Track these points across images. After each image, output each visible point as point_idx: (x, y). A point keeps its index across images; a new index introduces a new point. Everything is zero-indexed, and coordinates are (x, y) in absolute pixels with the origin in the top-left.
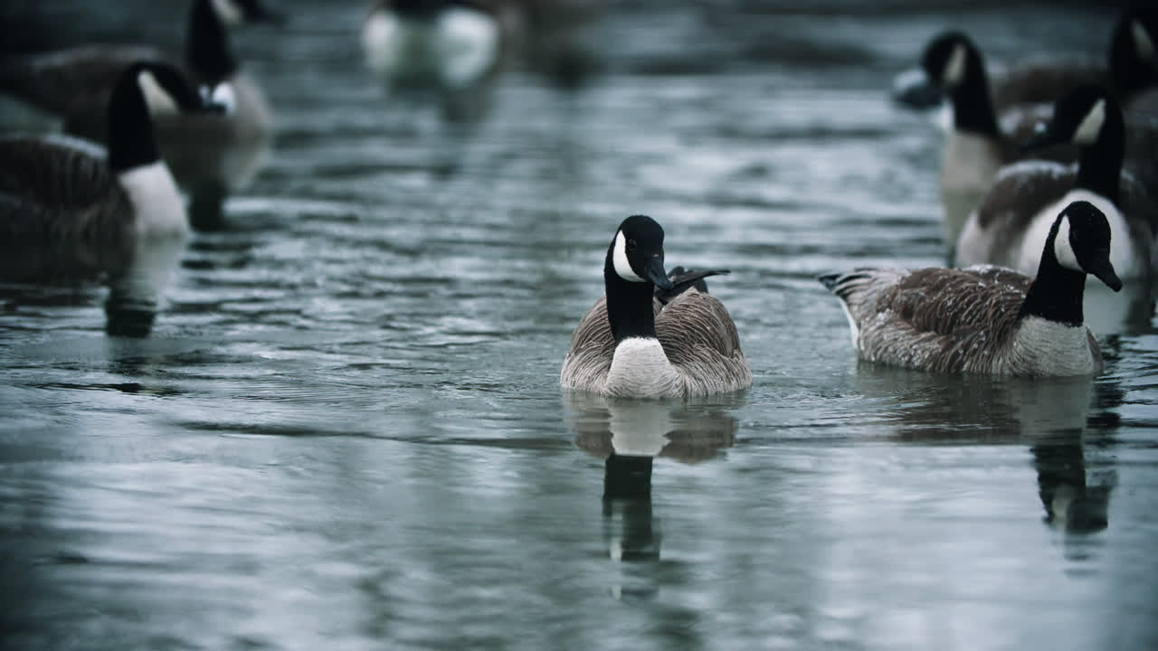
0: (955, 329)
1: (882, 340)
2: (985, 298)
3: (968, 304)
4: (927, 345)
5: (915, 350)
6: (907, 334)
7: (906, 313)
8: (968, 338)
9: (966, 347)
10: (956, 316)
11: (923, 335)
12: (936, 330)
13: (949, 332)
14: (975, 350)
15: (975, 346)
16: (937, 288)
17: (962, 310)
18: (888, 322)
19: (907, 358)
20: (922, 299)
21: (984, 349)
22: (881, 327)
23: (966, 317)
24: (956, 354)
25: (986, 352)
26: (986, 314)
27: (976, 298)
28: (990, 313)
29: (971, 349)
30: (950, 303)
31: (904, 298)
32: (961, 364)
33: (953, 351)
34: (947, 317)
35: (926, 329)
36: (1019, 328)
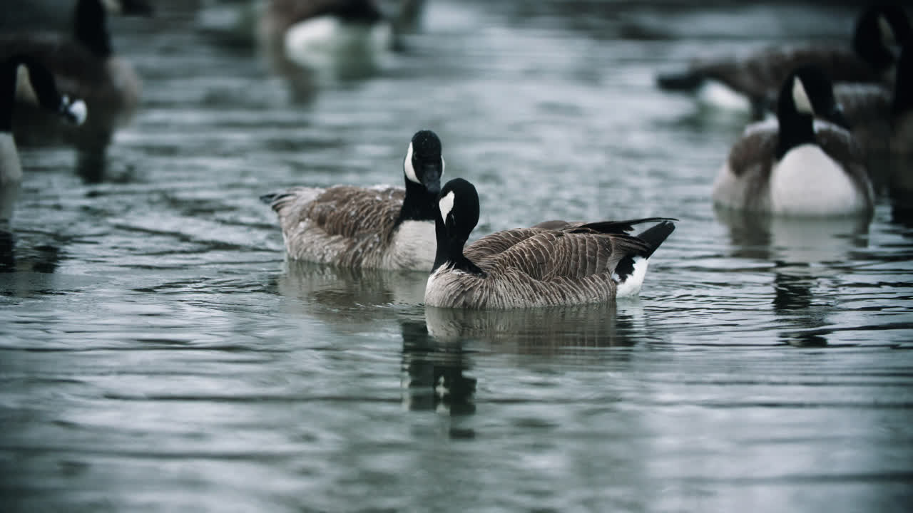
0: (356, 233)
1: (302, 243)
2: (379, 209)
3: (367, 213)
4: (336, 245)
5: (327, 250)
6: (320, 238)
7: (321, 221)
8: (366, 240)
9: (364, 247)
10: (357, 223)
11: (334, 238)
12: (342, 234)
13: (352, 235)
14: (371, 249)
15: (371, 245)
16: (345, 201)
17: (362, 218)
18: (307, 229)
19: (320, 257)
20: (333, 210)
21: (377, 247)
22: (302, 233)
23: (365, 224)
24: (357, 253)
25: (379, 250)
26: (380, 220)
27: (372, 209)
28: (383, 219)
29: (368, 249)
30: (353, 213)
31: (320, 210)
32: (360, 260)
33: (355, 250)
34: (350, 224)
35: (335, 233)
36: (398, 231)
